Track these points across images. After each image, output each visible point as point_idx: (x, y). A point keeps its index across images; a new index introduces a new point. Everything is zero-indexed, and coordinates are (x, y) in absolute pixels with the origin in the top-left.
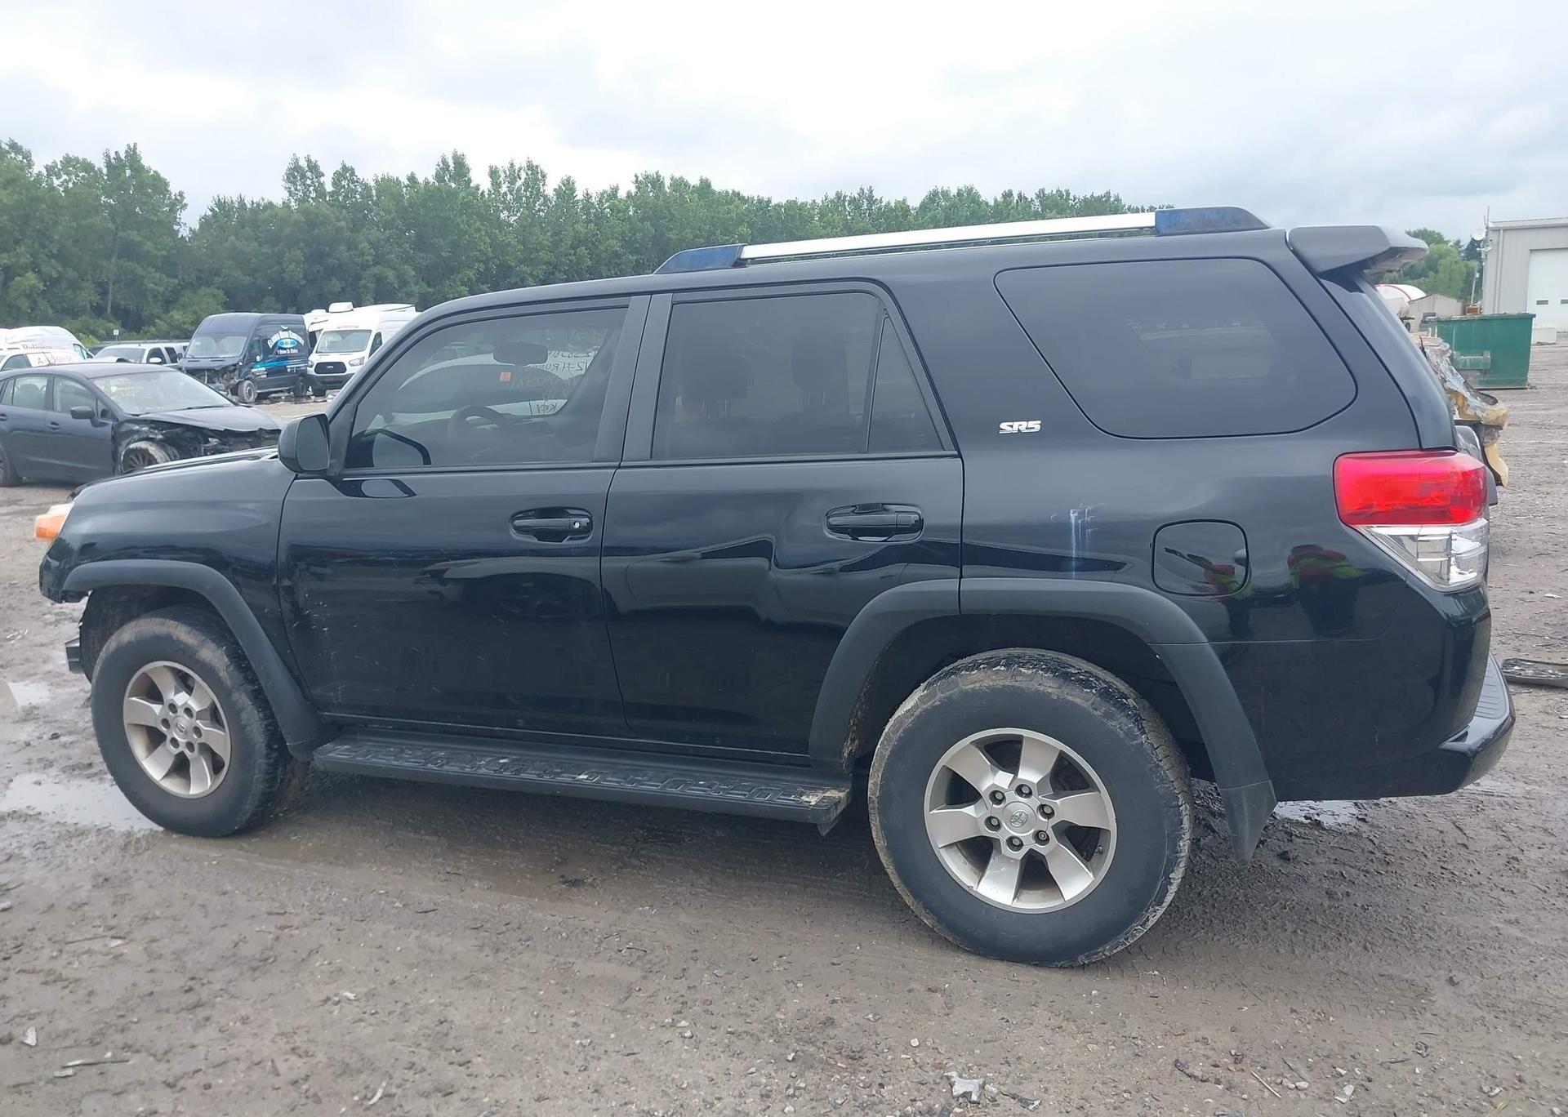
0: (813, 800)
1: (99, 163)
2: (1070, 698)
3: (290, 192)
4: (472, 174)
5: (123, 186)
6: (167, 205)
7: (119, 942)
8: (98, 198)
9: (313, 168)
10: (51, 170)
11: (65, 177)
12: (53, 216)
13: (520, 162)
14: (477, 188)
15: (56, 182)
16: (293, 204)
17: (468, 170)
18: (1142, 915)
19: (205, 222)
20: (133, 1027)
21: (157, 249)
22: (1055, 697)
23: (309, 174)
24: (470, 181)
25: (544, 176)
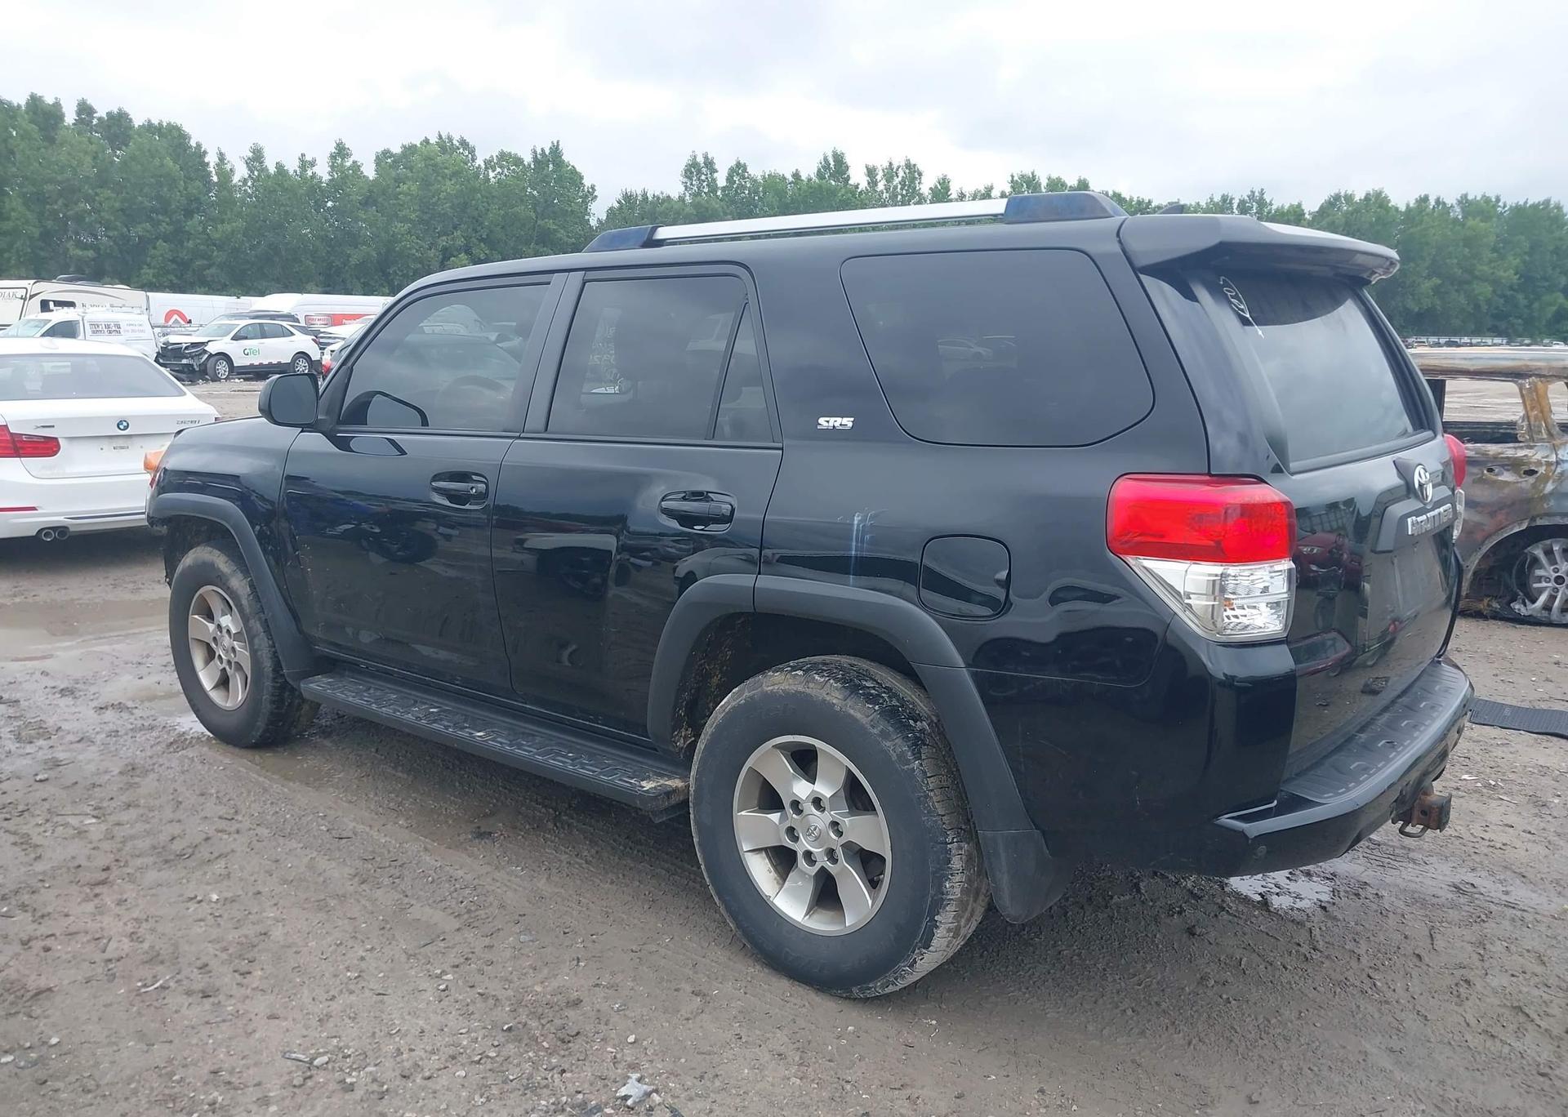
0: (647, 785)
1: (528, 159)
2: (852, 712)
3: (686, 187)
4: (851, 172)
5: (545, 180)
6: (581, 197)
7: (94, 820)
8: (524, 189)
9: (709, 164)
10: (489, 164)
11: (498, 170)
12: (485, 204)
13: (899, 161)
14: (857, 187)
15: (492, 175)
16: (687, 198)
17: (847, 168)
18: (909, 956)
19: (611, 212)
20: (43, 890)
21: (568, 236)
22: (837, 708)
23: (704, 170)
24: (849, 178)
25: (920, 174)
